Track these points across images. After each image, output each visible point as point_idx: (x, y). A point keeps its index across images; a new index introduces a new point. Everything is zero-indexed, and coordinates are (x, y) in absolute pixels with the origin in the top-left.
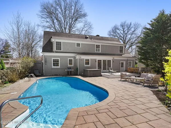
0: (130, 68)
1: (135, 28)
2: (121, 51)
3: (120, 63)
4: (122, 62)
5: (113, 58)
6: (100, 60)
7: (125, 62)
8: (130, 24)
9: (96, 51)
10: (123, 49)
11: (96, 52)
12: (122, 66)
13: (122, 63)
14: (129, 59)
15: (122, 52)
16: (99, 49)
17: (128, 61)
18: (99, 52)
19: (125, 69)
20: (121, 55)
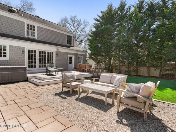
0: (80, 65)
1: (84, 25)
2: (69, 42)
3: (67, 58)
4: (71, 56)
5: (58, 49)
6: (34, 50)
7: (74, 56)
8: (79, 20)
9: (28, 34)
10: (71, 39)
11: (26, 36)
12: (70, 62)
13: (71, 58)
14: (79, 53)
15: (71, 44)
16: (34, 33)
17: (78, 56)
18: (33, 37)
19: (74, 67)
20: (69, 47)
